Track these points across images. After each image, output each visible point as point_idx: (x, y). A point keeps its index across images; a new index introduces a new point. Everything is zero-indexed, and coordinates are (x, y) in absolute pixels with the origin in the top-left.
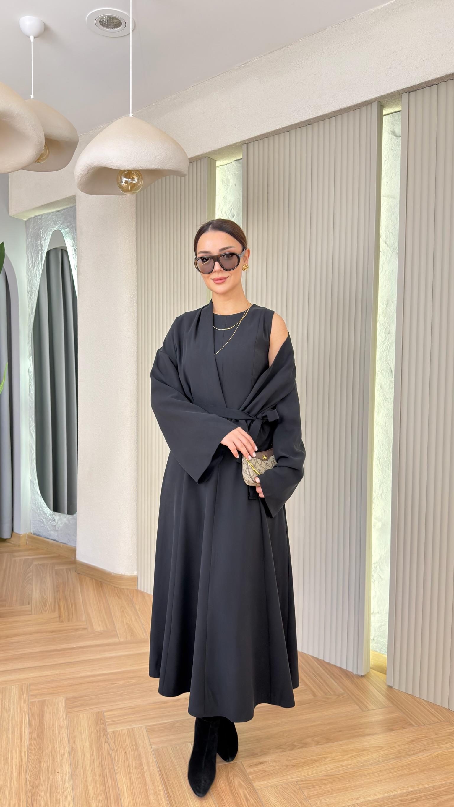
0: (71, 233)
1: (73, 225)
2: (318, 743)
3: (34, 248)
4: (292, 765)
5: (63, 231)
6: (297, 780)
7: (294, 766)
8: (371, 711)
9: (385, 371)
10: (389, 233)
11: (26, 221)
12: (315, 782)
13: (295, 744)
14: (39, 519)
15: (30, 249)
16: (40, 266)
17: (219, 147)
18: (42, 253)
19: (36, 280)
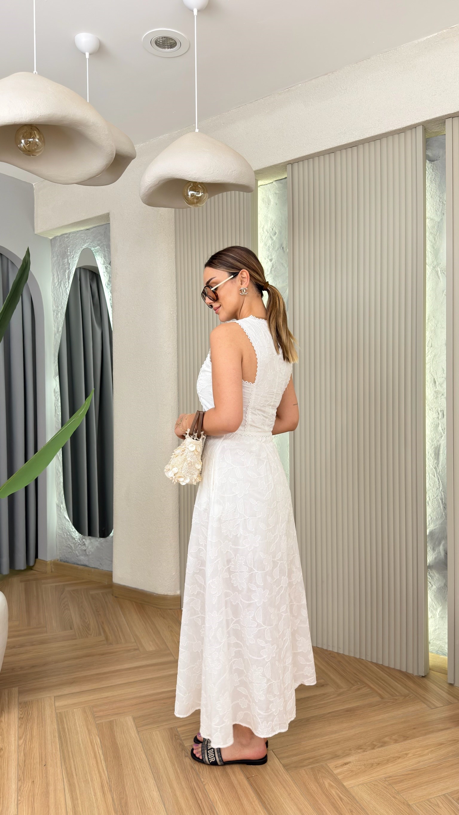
0: (102, 251)
1: (104, 243)
2: (396, 741)
3: (61, 266)
4: (377, 764)
5: (92, 249)
6: (384, 777)
7: (379, 764)
8: (438, 708)
11: (51, 240)
12: (402, 777)
13: (374, 743)
14: (68, 545)
15: (56, 268)
16: (67, 284)
17: (263, 167)
18: (69, 272)
19: (63, 299)
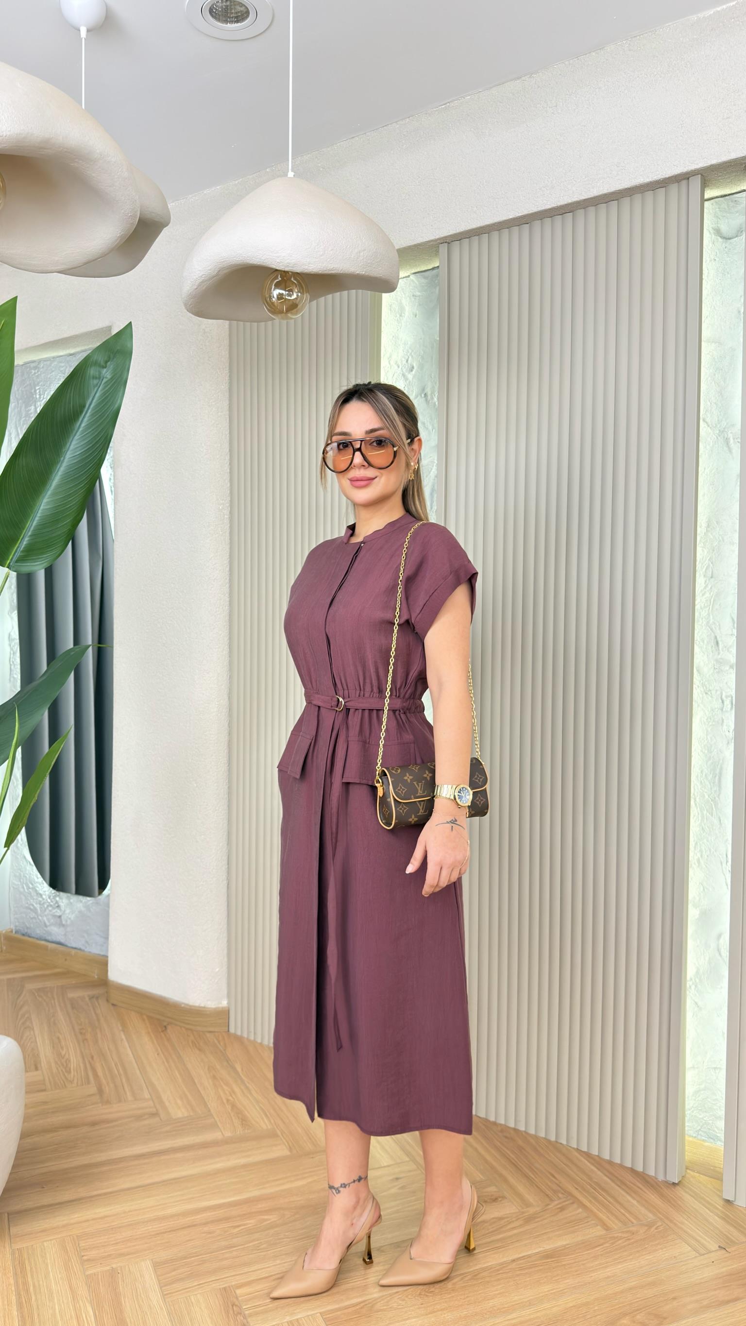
8: (710, 1255)
9: (705, 642)
10: (711, 404)
14: (27, 905)
